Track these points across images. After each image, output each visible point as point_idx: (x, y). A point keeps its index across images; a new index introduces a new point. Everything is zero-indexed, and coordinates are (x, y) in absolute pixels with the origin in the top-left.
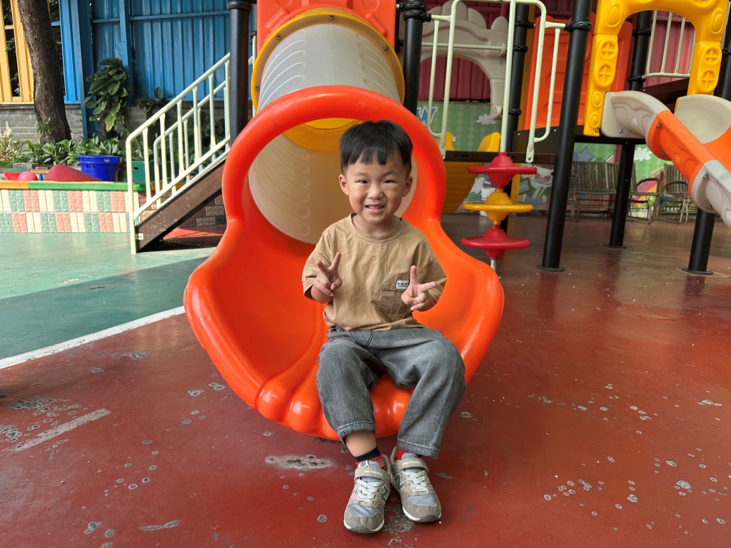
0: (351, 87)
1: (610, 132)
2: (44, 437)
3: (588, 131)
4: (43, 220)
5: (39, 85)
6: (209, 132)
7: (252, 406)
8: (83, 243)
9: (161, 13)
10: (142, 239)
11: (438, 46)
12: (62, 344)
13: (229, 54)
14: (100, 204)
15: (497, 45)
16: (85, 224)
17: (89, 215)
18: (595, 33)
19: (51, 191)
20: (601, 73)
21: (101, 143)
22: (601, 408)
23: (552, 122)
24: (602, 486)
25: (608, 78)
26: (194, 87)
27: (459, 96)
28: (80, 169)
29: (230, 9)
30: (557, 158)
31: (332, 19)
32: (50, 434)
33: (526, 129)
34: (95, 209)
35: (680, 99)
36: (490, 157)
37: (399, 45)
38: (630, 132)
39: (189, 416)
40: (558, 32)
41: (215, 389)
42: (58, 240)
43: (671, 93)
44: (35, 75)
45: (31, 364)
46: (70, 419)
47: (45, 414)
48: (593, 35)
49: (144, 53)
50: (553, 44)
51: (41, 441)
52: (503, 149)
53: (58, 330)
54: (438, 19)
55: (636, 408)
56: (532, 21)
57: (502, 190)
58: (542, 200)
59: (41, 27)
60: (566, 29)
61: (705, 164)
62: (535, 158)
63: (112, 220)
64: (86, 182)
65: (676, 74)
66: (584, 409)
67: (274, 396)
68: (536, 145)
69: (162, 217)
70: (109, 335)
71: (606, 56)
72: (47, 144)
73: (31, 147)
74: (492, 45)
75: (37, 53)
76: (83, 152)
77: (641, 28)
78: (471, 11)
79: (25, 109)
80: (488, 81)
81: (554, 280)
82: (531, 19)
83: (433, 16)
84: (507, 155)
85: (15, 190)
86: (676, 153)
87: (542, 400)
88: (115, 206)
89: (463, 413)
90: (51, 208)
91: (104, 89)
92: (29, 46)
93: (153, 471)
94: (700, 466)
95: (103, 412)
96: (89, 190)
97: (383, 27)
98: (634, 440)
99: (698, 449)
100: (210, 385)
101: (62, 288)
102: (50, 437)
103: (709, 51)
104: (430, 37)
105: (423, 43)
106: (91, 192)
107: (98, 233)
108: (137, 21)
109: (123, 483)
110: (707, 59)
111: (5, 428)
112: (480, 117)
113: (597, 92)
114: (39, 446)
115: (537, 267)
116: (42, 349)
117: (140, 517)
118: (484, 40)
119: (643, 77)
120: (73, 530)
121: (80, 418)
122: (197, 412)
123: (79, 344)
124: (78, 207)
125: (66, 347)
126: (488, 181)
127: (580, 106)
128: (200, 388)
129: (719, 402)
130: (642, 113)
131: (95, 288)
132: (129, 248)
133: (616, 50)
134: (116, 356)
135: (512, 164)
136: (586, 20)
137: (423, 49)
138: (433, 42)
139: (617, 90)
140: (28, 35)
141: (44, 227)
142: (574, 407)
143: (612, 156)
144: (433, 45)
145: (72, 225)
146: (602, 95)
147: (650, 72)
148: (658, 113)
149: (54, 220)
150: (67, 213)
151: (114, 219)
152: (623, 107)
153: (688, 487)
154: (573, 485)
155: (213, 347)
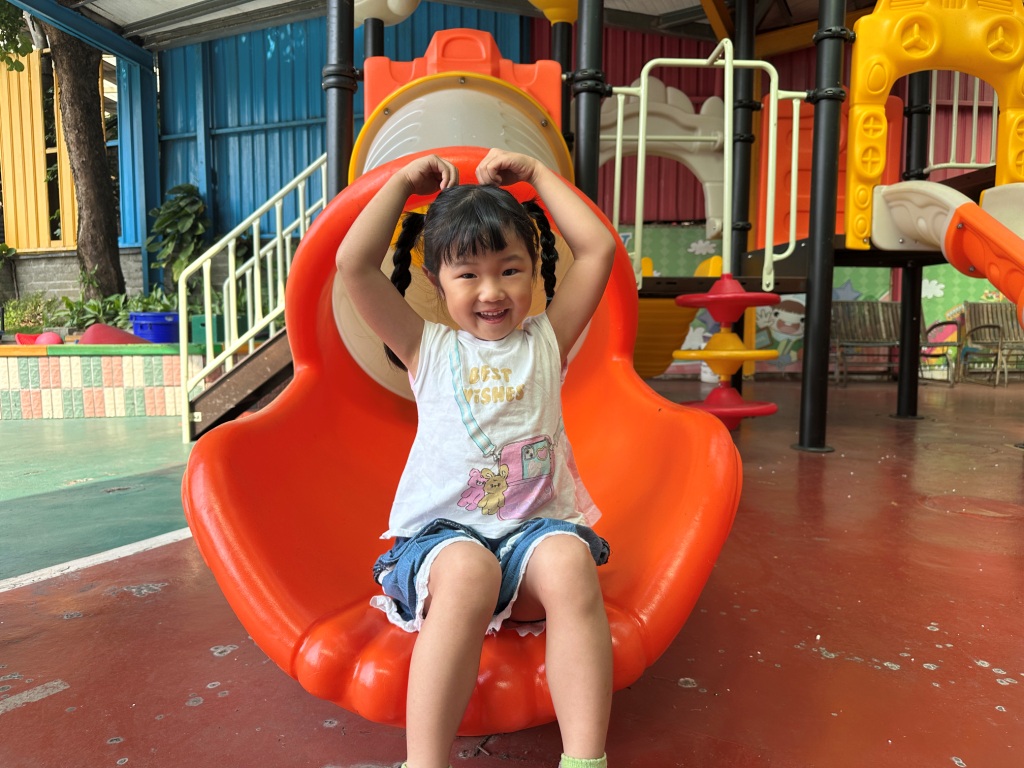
1: (886, 242)
3: (853, 242)
4: (65, 399)
5: (84, 222)
7: (287, 671)
8: (121, 428)
9: (253, 123)
10: (200, 420)
11: (624, 140)
12: (31, 575)
13: (325, 155)
15: (710, 135)
16: (126, 404)
17: (131, 391)
18: (851, 103)
19: (79, 358)
20: (865, 159)
21: (164, 297)
22: (926, 666)
23: (798, 234)
25: (878, 165)
26: (277, 200)
27: (662, 218)
28: (132, 332)
29: (327, 89)
30: (809, 283)
31: (464, 82)
33: (759, 248)
34: (140, 382)
35: (986, 193)
36: (706, 284)
37: (570, 138)
38: (916, 241)
39: (202, 692)
40: (796, 104)
42: (84, 426)
43: (975, 184)
44: (80, 209)
48: (848, 108)
49: (228, 177)
50: (791, 131)
52: (727, 269)
53: (33, 553)
54: (622, 93)
55: (986, 665)
56: (759, 101)
57: (730, 329)
58: (790, 358)
59: (91, 146)
60: (808, 99)
62: (777, 283)
63: (163, 398)
64: (129, 345)
65: (973, 164)
66: (896, 667)
67: (326, 652)
68: (777, 265)
69: (229, 386)
70: (110, 559)
71: (870, 135)
72: (92, 302)
73: (70, 305)
74: (703, 134)
75: (83, 181)
76: (139, 310)
77: (915, 103)
78: (671, 91)
79: (66, 256)
80: (701, 186)
81: (820, 464)
82: (756, 98)
83: (615, 89)
84: (734, 279)
85: (28, 357)
86: (991, 264)
87: (819, 653)
88: (170, 377)
89: (682, 680)
90: (78, 383)
91: (173, 225)
92: (74, 171)
96: (132, 355)
98: (995, 724)
101: (64, 491)
103: (1021, 123)
104: (612, 130)
105: (602, 137)
106: (135, 358)
107: (143, 422)
108: (220, 135)
112: (693, 245)
113: (860, 187)
115: (792, 447)
118: (692, 129)
119: (925, 171)
121: (13, 697)
122: (218, 684)
123: (58, 574)
124: (116, 381)
125: (36, 580)
126: (710, 331)
127: (838, 215)
128: (232, 643)
130: (934, 210)
132: (180, 436)
133: (884, 126)
134: (111, 591)
135: (742, 290)
136: (837, 86)
137: (602, 145)
138: (615, 133)
139: (891, 183)
140: (72, 157)
141: (66, 409)
142: (876, 664)
143: (888, 293)
144: (616, 140)
145: (107, 406)
146: (869, 189)
147: (935, 163)
148: (957, 206)
149: (81, 399)
150: (100, 389)
151: (167, 395)
152: (903, 205)
155: (221, 561)
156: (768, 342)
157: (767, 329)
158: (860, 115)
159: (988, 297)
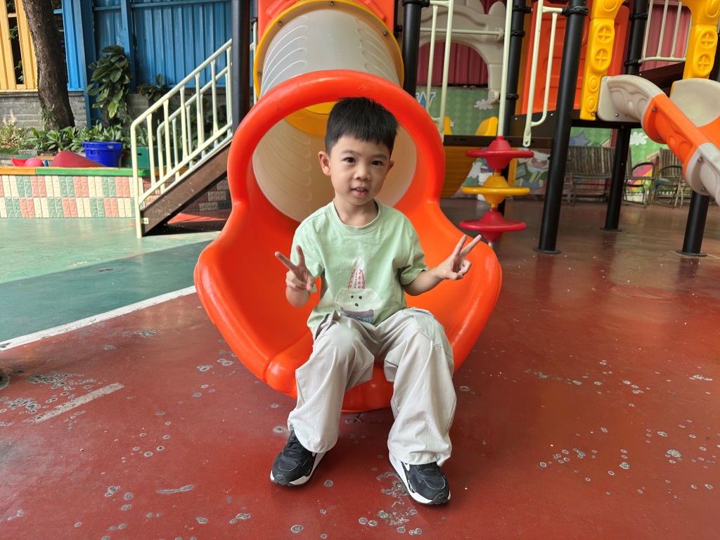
0: (352, 71)
1: (606, 116)
2: (61, 409)
3: (584, 115)
4: (50, 205)
5: (43, 72)
6: (211, 117)
7: (261, 378)
8: (89, 227)
9: (162, 0)
10: (147, 223)
11: (436, 32)
12: (74, 323)
13: (231, 40)
14: (106, 189)
15: (494, 30)
16: (91, 209)
17: (95, 200)
18: (591, 18)
19: (57, 177)
20: (598, 57)
21: (105, 130)
22: (596, 383)
23: (549, 106)
24: (596, 455)
25: (605, 62)
26: (197, 73)
27: (457, 82)
28: (84, 155)
30: (553, 142)
31: (332, 5)
32: (68, 406)
33: (523, 113)
34: (100, 194)
35: (676, 83)
36: (487, 141)
37: (398, 30)
38: (626, 115)
39: (200, 390)
40: (555, 16)
41: (223, 364)
42: (65, 223)
43: (667, 77)
44: (38, 62)
45: (45, 342)
46: (85, 393)
47: (62, 388)
48: (590, 20)
49: (145, 41)
50: (551, 29)
51: (59, 412)
52: (500, 133)
53: (70, 310)
54: (436, 5)
55: (629, 383)
56: (529, 6)
57: (500, 174)
58: (539, 184)
59: (44, 15)
60: (563, 13)
61: (700, 147)
62: (533, 141)
63: (117, 205)
64: (91, 168)
65: (672, 58)
66: (579, 383)
68: (533, 129)
69: (166, 201)
70: (119, 315)
71: (602, 41)
72: (52, 131)
73: (36, 134)
74: (489, 30)
75: (40, 41)
76: (86, 139)
77: (637, 12)
79: (29, 96)
80: (486, 66)
81: (551, 262)
82: (528, 4)
83: (432, 2)
84: (505, 139)
85: (23, 175)
86: (671, 136)
87: (538, 375)
88: (120, 191)
89: (462, 387)
90: (58, 194)
91: (107, 76)
92: (33, 34)
93: (167, 440)
94: (690, 436)
95: (117, 386)
96: (94, 176)
97: (382, 12)
98: (627, 413)
99: (688, 421)
100: (218, 361)
101: (71, 270)
102: (68, 409)
103: (705, 35)
104: (428, 23)
105: (421, 29)
106: (96, 178)
107: (104, 221)
108: (138, 8)
109: (139, 451)
110: (703, 43)
111: (25, 401)
112: (478, 103)
113: (593, 77)
114: (58, 417)
115: (534, 249)
116: (56, 328)
117: (156, 481)
118: (482, 25)
119: (639, 61)
120: (94, 494)
121: (95, 392)
122: (207, 386)
123: (90, 323)
124: (84, 193)
125: (79, 327)
126: (486, 165)
127: (577, 91)
128: (208, 364)
129: (709, 377)
130: (639, 97)
131: (103, 271)
132: (135, 232)
133: (612, 34)
134: (126, 334)
135: (509, 147)
136: (583, 4)
137: (421, 34)
138: (431, 27)
139: (615, 74)
140: (31, 23)
141: (51, 212)
142: (569, 381)
143: (609, 141)
144: (431, 30)
145: (78, 210)
146: (599, 79)
147: (647, 56)
148: (654, 96)
149: (61, 205)
150: (73, 198)
151: (119, 204)
152: (619, 91)
153: (678, 455)
154: (567, 453)
155: (223, 321)
156: (524, 173)
157: (525, 164)
158: (598, 25)
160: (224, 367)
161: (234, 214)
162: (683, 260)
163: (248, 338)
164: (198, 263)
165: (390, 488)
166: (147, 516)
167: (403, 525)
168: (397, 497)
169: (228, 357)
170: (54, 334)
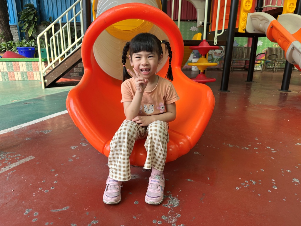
0: (140, 4)
1: (250, 31)
2: (4, 170)
3: (240, 31)
4: (2, 75)
6: (74, 36)
7: (101, 152)
8: (21, 85)
10: (47, 82)
12: (12, 128)
14: (28, 67)
16: (22, 77)
17: (23, 72)
19: (5, 62)
20: (246, 4)
21: (27, 42)
22: (255, 148)
23: (225, 28)
24: (261, 182)
25: (249, 6)
26: (66, 13)
28: (18, 53)
30: (227, 43)
32: (7, 168)
33: (212, 31)
34: (25, 70)
35: (279, 16)
36: (197, 43)
38: (258, 30)
39: (72, 158)
41: (83, 145)
42: (9, 83)
43: (276, 13)
46: (16, 161)
47: (5, 159)
49: (44, 1)
51: (2, 171)
52: (204, 38)
53: (10, 122)
55: (269, 148)
57: (204, 57)
61: (293, 43)
62: (218, 42)
63: (33, 75)
64: (20, 58)
65: (276, 6)
66: (247, 149)
68: (218, 37)
69: (55, 72)
70: (33, 123)
72: (3, 43)
76: (19, 46)
80: (195, 10)
81: (226, 95)
84: (206, 41)
86: (279, 39)
87: (229, 146)
88: (34, 68)
89: (195, 152)
90: (6, 70)
91: (27, 18)
93: (56, 183)
95: (32, 158)
98: (271, 162)
99: (299, 164)
100: (80, 144)
101: (12, 104)
102: (7, 170)
106: (23, 62)
107: (28, 82)
109: (42, 189)
112: (191, 28)
113: (244, 13)
114: (2, 174)
115: (218, 90)
117: (51, 205)
119: (262, 7)
120: (18, 213)
121: (21, 161)
122: (75, 156)
123: (20, 128)
124: (18, 69)
125: (14, 129)
126: (195, 55)
128: (76, 145)
130: (265, 21)
131: (27, 104)
132: (41, 86)
134: (37, 132)
135: (209, 45)
139: (253, 12)
141: (3, 78)
142: (243, 148)
143: (246, 44)
145: (16, 77)
146: (247, 14)
147: (265, 5)
148: (271, 21)
149: (7, 75)
150: (13, 72)
151: (34, 74)
152: (255, 19)
153: (298, 181)
154: (248, 182)
155: (81, 125)
156: (211, 59)
157: (211, 54)
159: (274, 46)
160: (83, 146)
161: (85, 75)
162: (281, 94)
163: (94, 133)
164: (67, 98)
165: (167, 204)
166: (46, 224)
167: (175, 222)
168: (170, 208)
169: (85, 141)
170: (2, 133)
